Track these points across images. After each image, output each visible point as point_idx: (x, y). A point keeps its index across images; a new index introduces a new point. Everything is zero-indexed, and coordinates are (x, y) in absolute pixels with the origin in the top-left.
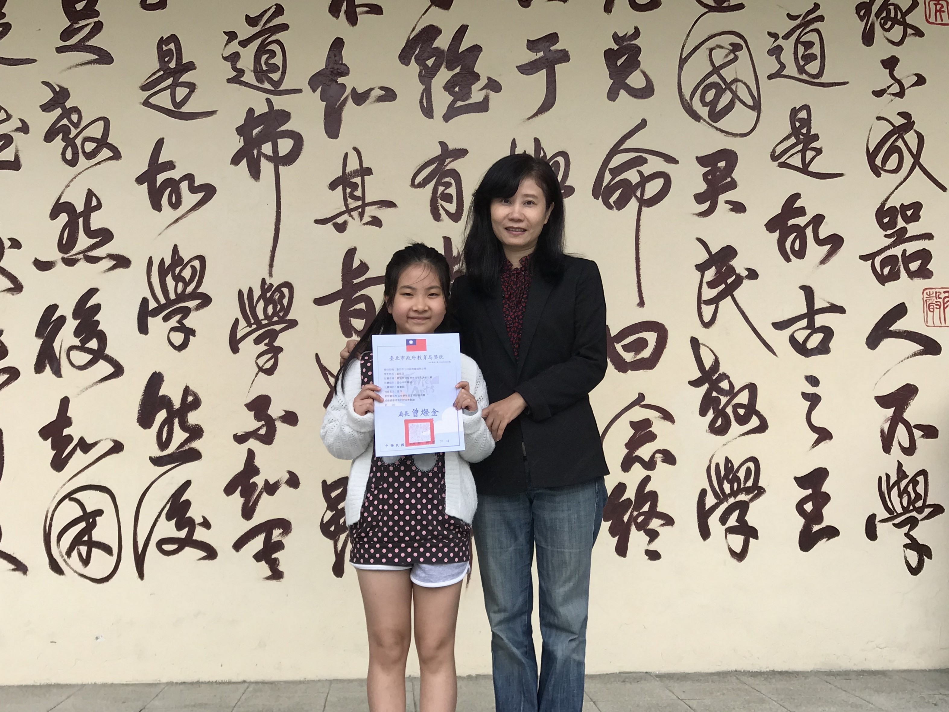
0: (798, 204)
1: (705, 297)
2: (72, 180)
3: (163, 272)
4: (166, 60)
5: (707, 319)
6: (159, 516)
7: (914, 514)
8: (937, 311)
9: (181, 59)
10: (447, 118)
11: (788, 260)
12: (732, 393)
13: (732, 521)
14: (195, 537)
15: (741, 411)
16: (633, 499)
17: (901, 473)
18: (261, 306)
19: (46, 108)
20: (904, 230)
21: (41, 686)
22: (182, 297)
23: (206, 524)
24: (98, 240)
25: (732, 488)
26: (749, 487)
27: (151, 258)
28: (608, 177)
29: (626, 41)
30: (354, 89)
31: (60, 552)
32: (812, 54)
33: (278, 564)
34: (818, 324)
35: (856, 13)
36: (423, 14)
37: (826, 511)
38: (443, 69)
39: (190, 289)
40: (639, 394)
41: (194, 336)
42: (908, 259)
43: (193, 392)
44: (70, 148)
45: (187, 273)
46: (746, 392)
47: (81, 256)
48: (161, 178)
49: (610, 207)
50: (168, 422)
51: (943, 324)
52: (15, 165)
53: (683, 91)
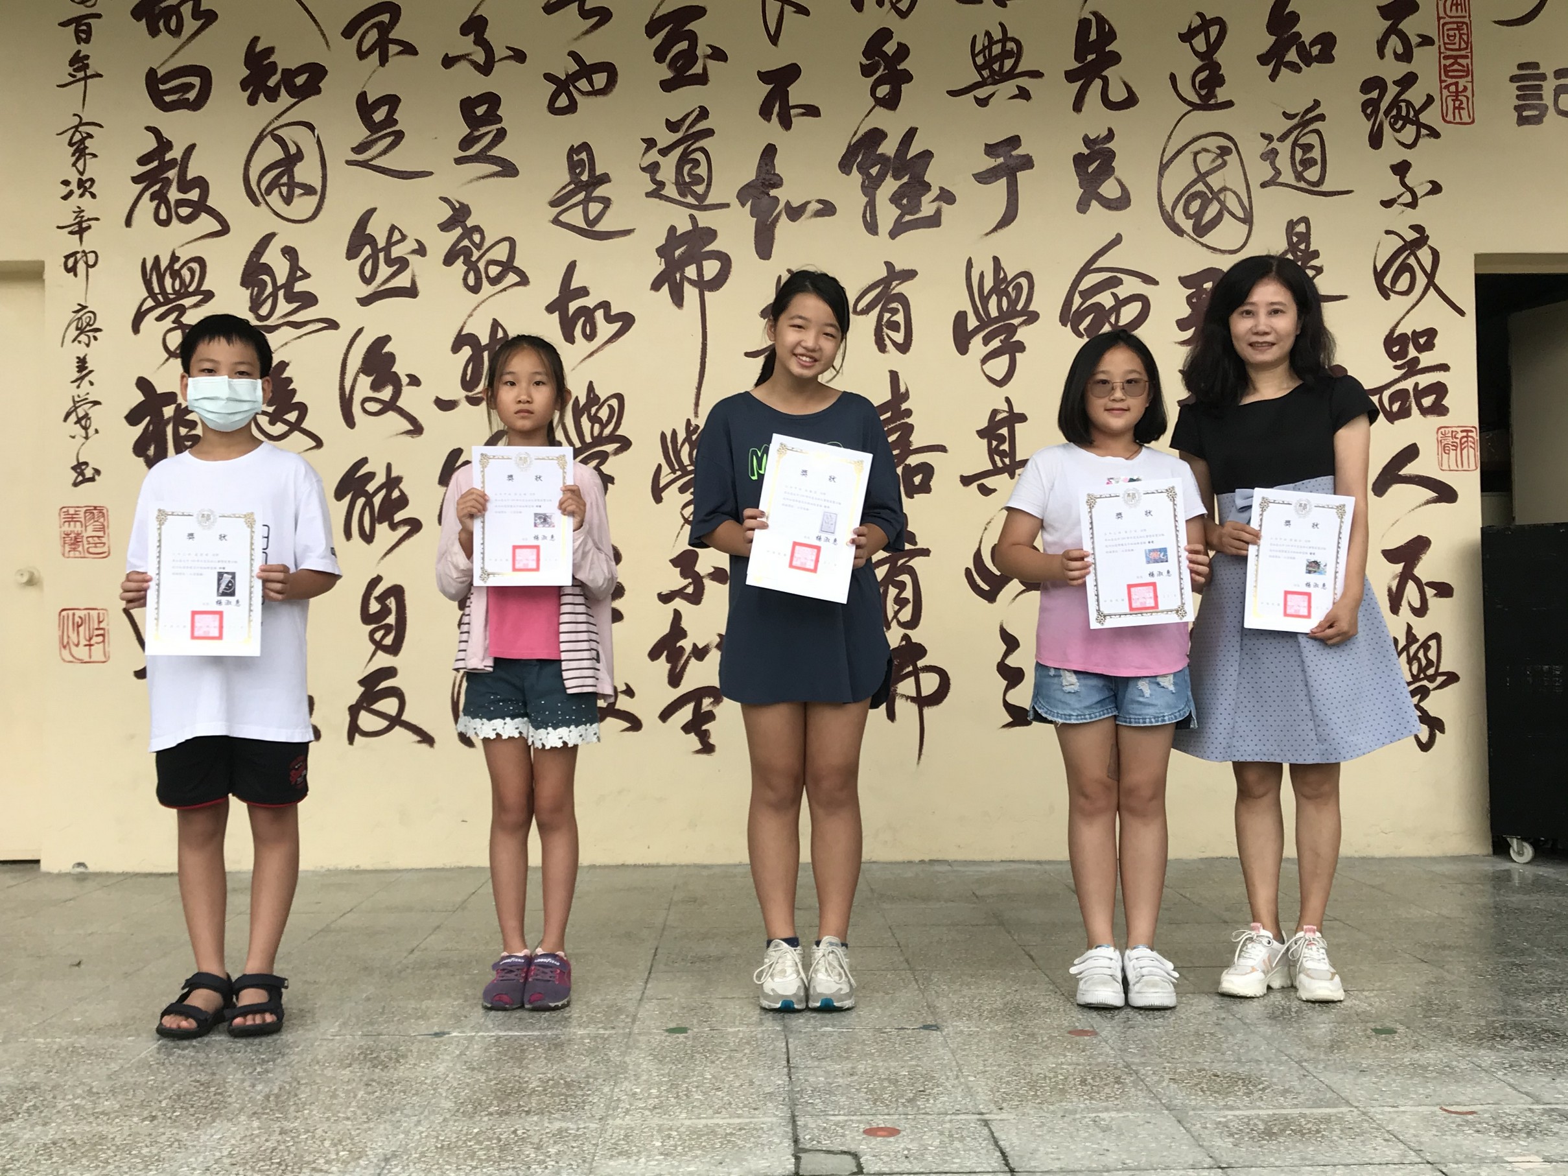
2: (475, 309)
3: (578, 411)
4: (578, 171)
7: (1425, 683)
8: (1453, 453)
9: (595, 170)
10: (893, 234)
14: (619, 706)
17: (1411, 637)
18: (686, 449)
19: (445, 227)
20: (1416, 360)
21: (451, 870)
22: (599, 440)
23: (629, 692)
28: (1077, 300)
29: (1098, 145)
30: (788, 203)
32: (1312, 158)
33: (709, 737)
35: (1362, 111)
36: (867, 116)
38: (889, 179)
39: (607, 431)
41: (613, 483)
42: (1420, 393)
44: (472, 273)
45: (604, 414)
48: (573, 306)
49: (1080, 335)
51: (1460, 467)
52: (411, 292)
53: (1164, 201)
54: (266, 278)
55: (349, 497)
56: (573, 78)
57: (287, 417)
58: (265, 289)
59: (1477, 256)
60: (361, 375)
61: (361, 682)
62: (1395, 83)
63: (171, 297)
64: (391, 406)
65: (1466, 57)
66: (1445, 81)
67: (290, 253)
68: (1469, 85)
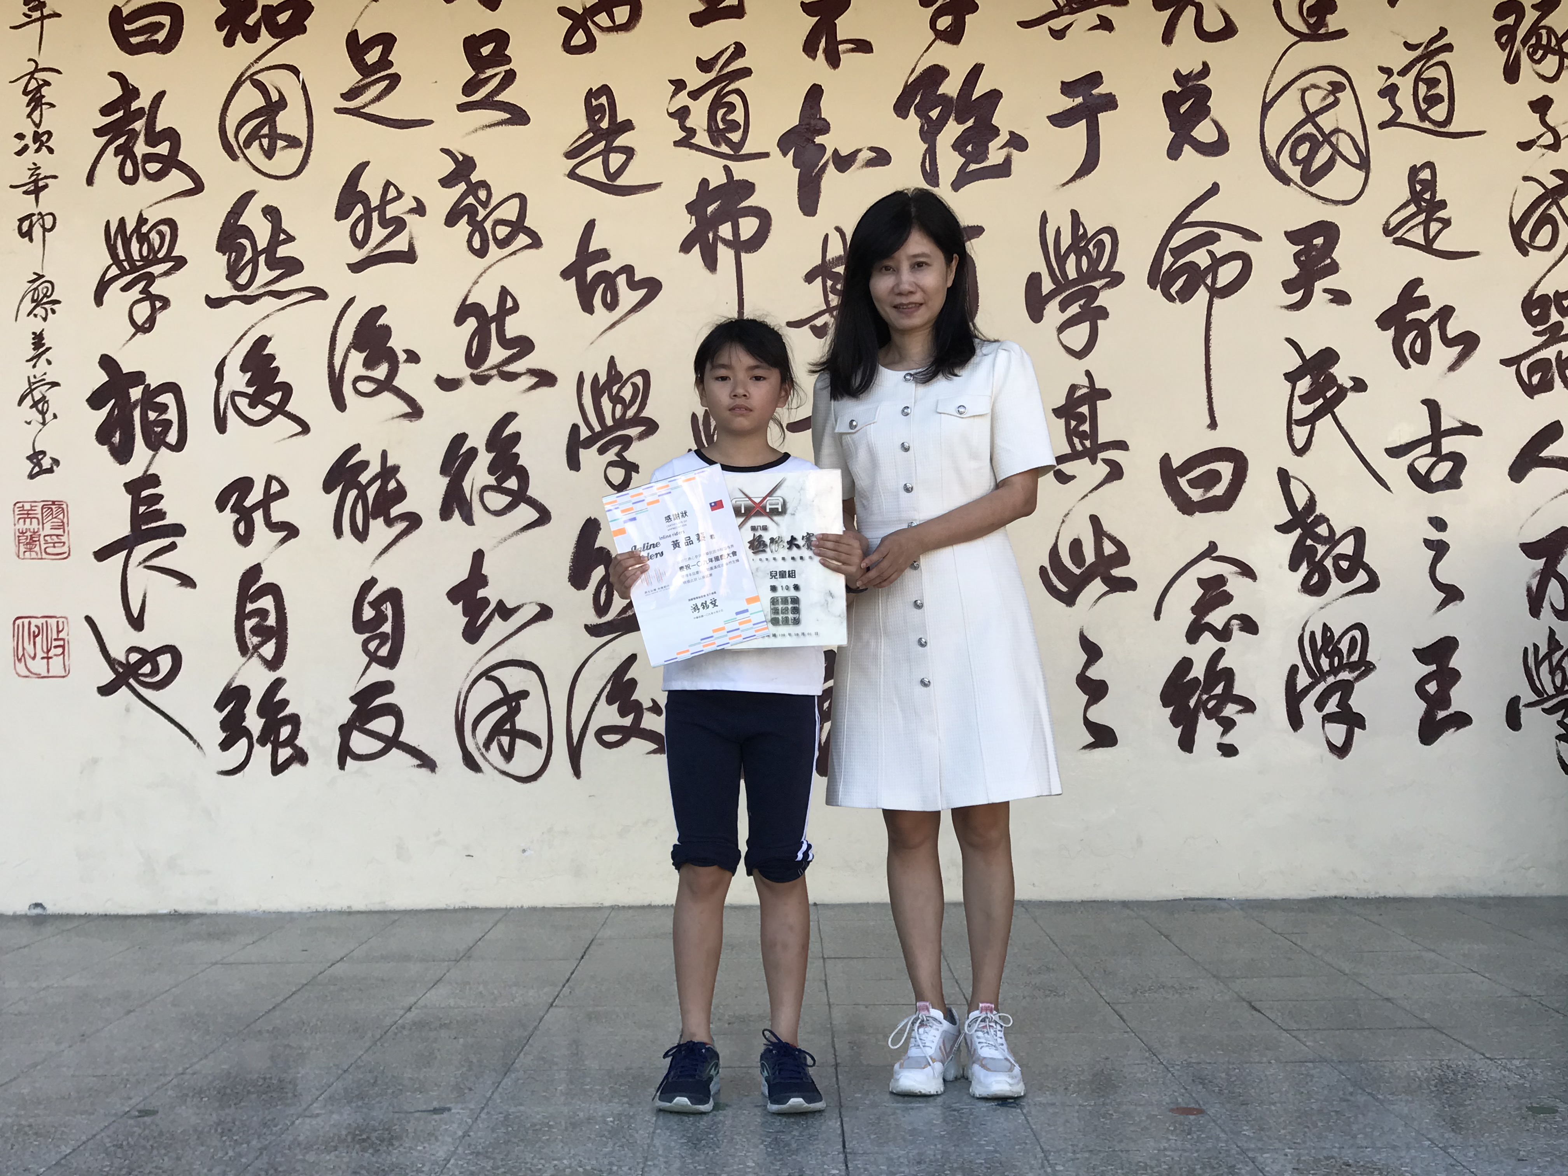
0: (1419, 293)
1: (1296, 416)
2: (481, 275)
3: (597, 391)
4: (597, 118)
5: (1299, 444)
6: (598, 699)
9: (616, 117)
10: (957, 185)
11: (1406, 366)
12: (1332, 541)
13: (1332, 706)
14: (643, 725)
15: (1344, 564)
16: (1202, 678)
17: (1554, 643)
19: (447, 182)
20: (1559, 325)
21: (453, 911)
22: (621, 423)
24: (515, 351)
25: (1331, 664)
26: (1353, 662)
27: (581, 373)
28: (1168, 259)
29: (1191, 81)
30: (836, 151)
31: (477, 744)
32: (1438, 94)
34: (1445, 450)
35: (1496, 40)
36: (925, 51)
37: (1454, 692)
38: (951, 123)
39: (631, 413)
40: (1210, 542)
41: (638, 472)
42: (1564, 363)
44: (477, 234)
45: (627, 393)
46: (1350, 540)
47: (495, 372)
48: (592, 271)
49: (1171, 299)
52: (409, 256)
53: (1267, 145)
54: (246, 242)
55: (339, 489)
56: (592, 12)
57: (268, 399)
58: (244, 255)
60: (353, 350)
61: (353, 699)
62: (1533, 6)
63: (138, 264)
64: (385, 385)
67: (272, 213)
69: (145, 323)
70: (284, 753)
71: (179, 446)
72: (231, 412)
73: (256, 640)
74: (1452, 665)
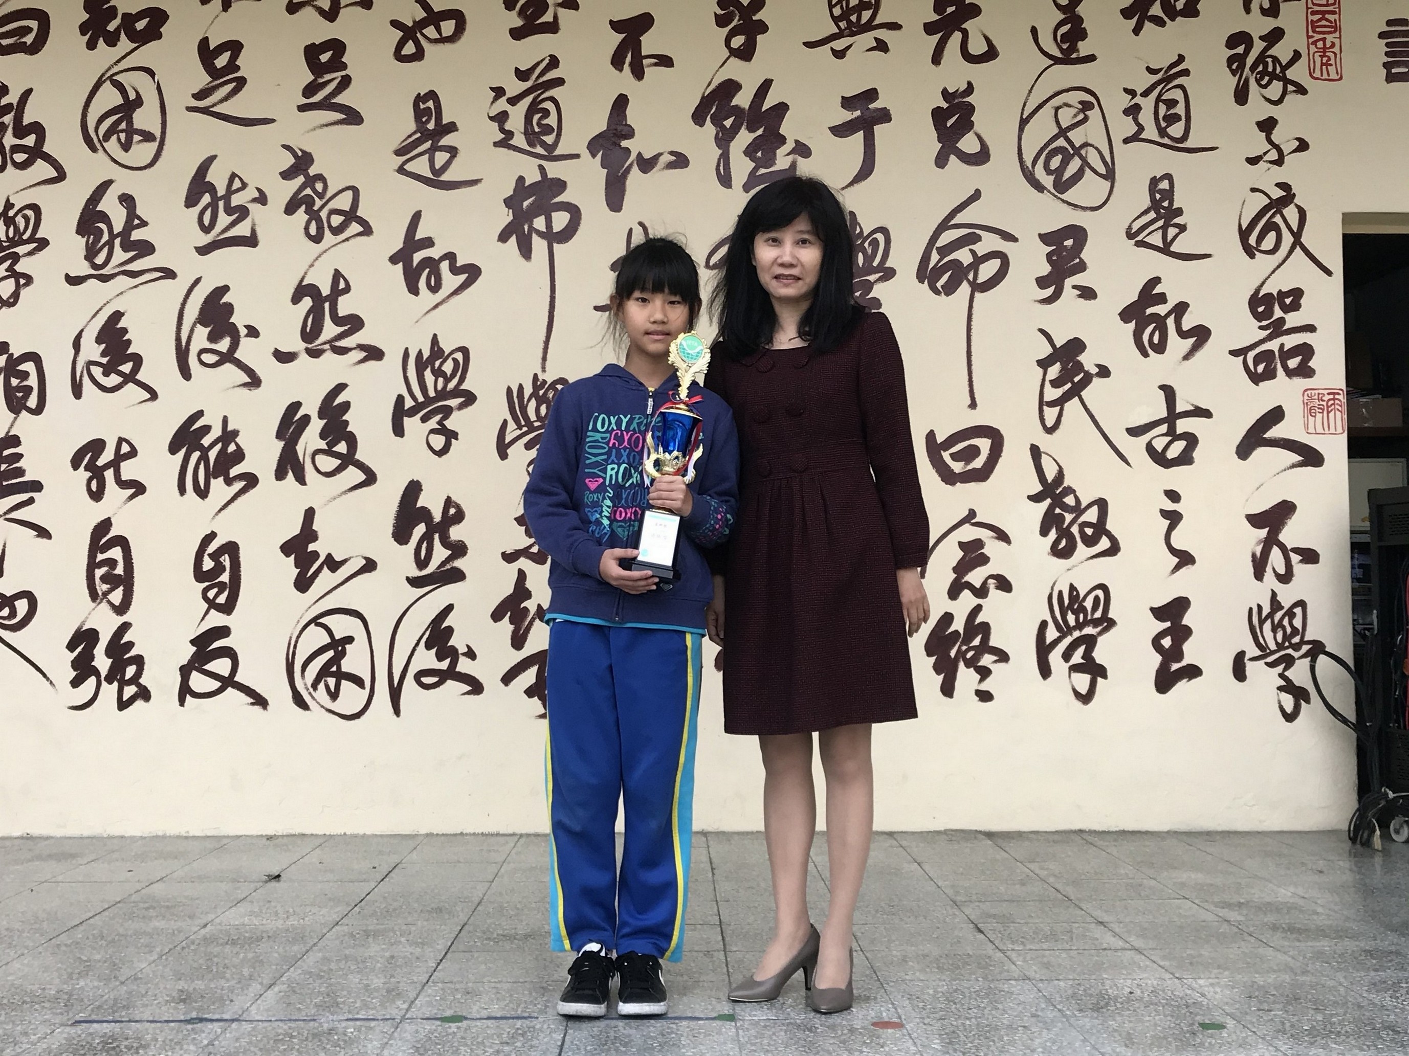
0: (1157, 290)
1: (1048, 398)
2: (317, 259)
3: (421, 365)
4: (424, 120)
5: (1050, 423)
6: (417, 644)
7: (1290, 651)
8: (1319, 416)
9: (441, 119)
10: (747, 187)
11: (1145, 354)
12: (1078, 510)
13: (1077, 658)
14: (459, 669)
15: (1089, 531)
16: (961, 631)
17: (1275, 604)
18: (532, 405)
19: (287, 175)
20: (1282, 321)
22: (443, 394)
23: (471, 654)
24: (346, 328)
25: (1077, 620)
26: (1096, 619)
27: (407, 349)
28: (935, 257)
29: (957, 98)
30: (640, 154)
31: (305, 684)
32: (1176, 114)
34: (1179, 431)
35: (1228, 67)
36: (721, 67)
37: (1187, 647)
38: (743, 132)
39: (451, 385)
40: (970, 510)
41: (457, 439)
42: (1286, 355)
43: (456, 503)
44: (314, 222)
45: (448, 367)
46: (1095, 509)
47: (327, 346)
48: (418, 257)
49: (937, 292)
50: (427, 537)
51: (1326, 430)
52: (251, 241)
53: (1024, 156)
54: (101, 225)
55: (184, 450)
56: (421, 25)
57: (120, 368)
58: (101, 237)
59: (1345, 215)
60: (198, 325)
61: (193, 642)
62: (1261, 38)
63: (5, 244)
64: (228, 357)
65: (1333, 13)
66: (1312, 37)
67: (127, 200)
68: (1337, 41)
69: (9, 298)
70: (130, 691)
71: (39, 410)
72: (86, 380)
73: (105, 587)
74: (1186, 621)
